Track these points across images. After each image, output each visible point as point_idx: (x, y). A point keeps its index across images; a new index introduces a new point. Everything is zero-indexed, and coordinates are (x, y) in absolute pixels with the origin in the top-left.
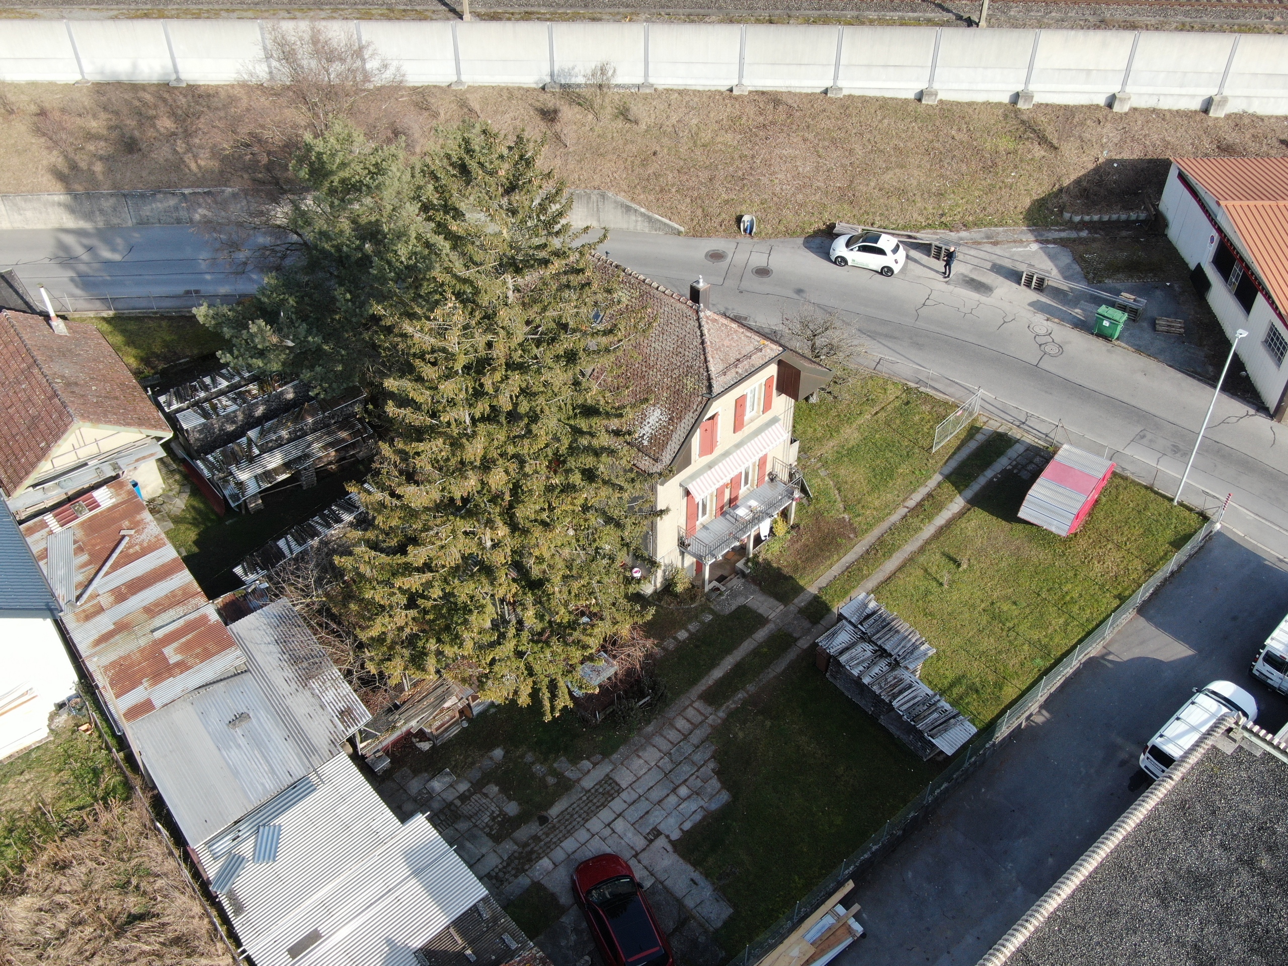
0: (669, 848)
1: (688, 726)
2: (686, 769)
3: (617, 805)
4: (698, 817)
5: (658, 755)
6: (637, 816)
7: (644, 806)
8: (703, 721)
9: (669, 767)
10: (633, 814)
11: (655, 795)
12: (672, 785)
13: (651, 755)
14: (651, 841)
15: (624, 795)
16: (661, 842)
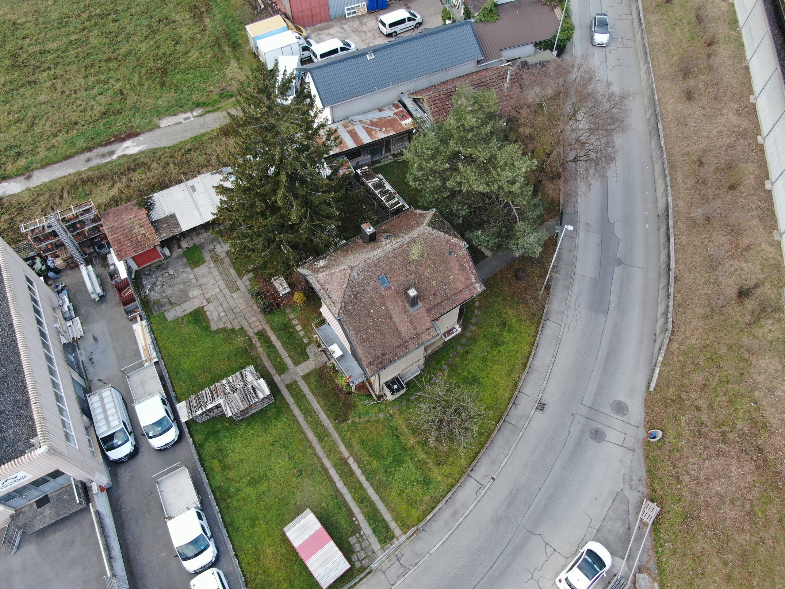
0: (202, 305)
1: (251, 322)
2: (232, 316)
3: (226, 291)
4: (210, 317)
5: (242, 308)
6: (219, 297)
7: (222, 299)
8: (251, 327)
9: (235, 311)
10: (220, 296)
11: (225, 305)
12: (226, 311)
13: (242, 306)
14: (207, 300)
15: (229, 294)
16: (205, 303)
